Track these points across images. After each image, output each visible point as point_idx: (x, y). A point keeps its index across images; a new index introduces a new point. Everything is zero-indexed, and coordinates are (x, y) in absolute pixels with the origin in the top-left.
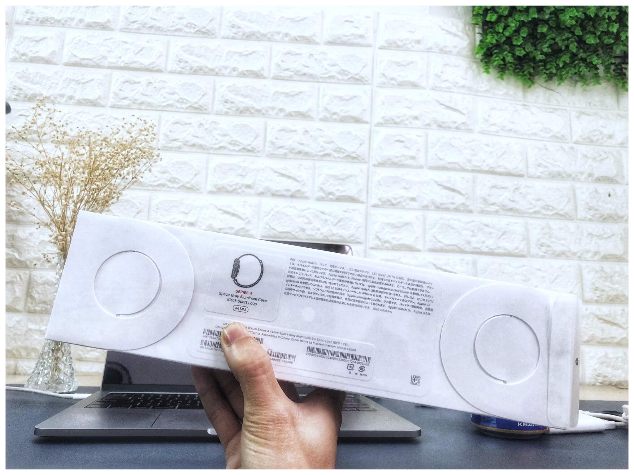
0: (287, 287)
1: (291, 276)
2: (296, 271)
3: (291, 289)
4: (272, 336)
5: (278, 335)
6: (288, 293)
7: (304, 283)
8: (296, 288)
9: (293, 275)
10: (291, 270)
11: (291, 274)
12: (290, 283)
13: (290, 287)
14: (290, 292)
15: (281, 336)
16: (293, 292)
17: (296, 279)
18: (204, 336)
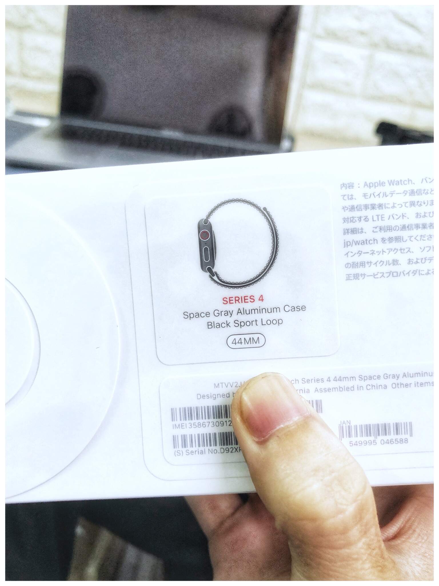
0: (350, 260)
1: (354, 231)
2: (363, 213)
3: (363, 264)
4: (341, 389)
5: (357, 383)
6: (356, 276)
7: (390, 239)
8: (374, 258)
9: (357, 225)
10: (349, 214)
11: (351, 226)
12: (355, 249)
13: (357, 259)
14: (360, 270)
15: (364, 384)
16: (368, 270)
17: (369, 235)
18: (175, 426)
